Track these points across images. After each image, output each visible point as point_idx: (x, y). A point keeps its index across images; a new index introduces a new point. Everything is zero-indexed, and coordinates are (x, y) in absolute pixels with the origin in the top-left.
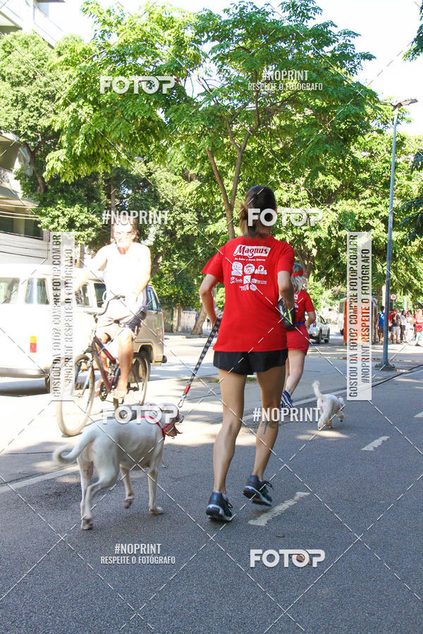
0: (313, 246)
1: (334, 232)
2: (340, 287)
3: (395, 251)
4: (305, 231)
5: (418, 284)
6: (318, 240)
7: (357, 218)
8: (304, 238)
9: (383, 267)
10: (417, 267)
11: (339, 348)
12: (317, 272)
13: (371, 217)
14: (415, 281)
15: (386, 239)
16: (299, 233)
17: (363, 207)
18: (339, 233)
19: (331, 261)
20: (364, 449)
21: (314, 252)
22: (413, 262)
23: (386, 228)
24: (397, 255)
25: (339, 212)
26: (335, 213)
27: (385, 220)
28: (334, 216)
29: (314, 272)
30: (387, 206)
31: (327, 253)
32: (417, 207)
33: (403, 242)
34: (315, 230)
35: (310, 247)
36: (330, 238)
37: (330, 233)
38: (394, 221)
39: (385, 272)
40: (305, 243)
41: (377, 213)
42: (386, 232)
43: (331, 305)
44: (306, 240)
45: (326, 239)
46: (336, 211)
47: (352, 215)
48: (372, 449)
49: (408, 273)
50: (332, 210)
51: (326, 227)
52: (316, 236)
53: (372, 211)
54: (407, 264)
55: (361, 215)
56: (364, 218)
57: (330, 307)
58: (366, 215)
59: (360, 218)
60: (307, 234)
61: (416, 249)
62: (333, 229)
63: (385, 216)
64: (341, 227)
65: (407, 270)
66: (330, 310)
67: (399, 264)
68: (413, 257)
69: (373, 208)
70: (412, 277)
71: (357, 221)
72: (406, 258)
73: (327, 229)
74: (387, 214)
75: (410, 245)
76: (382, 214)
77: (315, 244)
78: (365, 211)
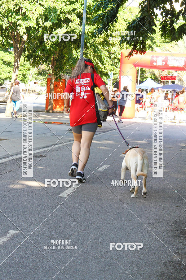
0: (24, 33)
1: (41, 23)
2: (43, 65)
3: (87, 41)
4: (18, 20)
5: (102, 67)
6: (28, 29)
7: (59, 13)
8: (17, 26)
9: (77, 53)
10: (102, 55)
11: (42, 114)
12: (27, 53)
13: (69, 12)
14: (100, 65)
15: (80, 31)
16: (13, 21)
17: (64, 4)
18: (45, 24)
19: (38, 46)
20: (61, 195)
21: (25, 38)
22: (100, 50)
23: (81, 22)
24: (88, 45)
25: (46, 6)
26: (42, 7)
27: (80, 15)
28: (41, 10)
29: (25, 53)
30: (82, 5)
31: (35, 39)
32: (105, 8)
33: (93, 35)
34: (27, 20)
35: (22, 33)
36: (37, 27)
37: (38, 23)
38: (87, 17)
39: (79, 57)
40: (18, 30)
41: (74, 10)
42: (81, 25)
43: (36, 79)
44: (18, 27)
45: (35, 28)
46: (43, 5)
47: (55, 10)
48: (66, 195)
49: (95, 58)
50: (40, 4)
51: (35, 19)
52: (27, 26)
53: (70, 8)
54: (95, 51)
55: (62, 11)
56: (64, 13)
57: (36, 81)
58: (66, 11)
59: (61, 12)
60: (19, 22)
61: (102, 40)
62: (40, 20)
63: (80, 12)
64: (46, 19)
65: (94, 56)
66: (35, 83)
67: (89, 51)
68: (99, 47)
69: (72, 5)
70: (98, 62)
71: (59, 15)
72: (94, 47)
73: (35, 20)
74: (82, 11)
75: (98, 37)
76: (78, 10)
77: (25, 31)
78: (65, 7)
